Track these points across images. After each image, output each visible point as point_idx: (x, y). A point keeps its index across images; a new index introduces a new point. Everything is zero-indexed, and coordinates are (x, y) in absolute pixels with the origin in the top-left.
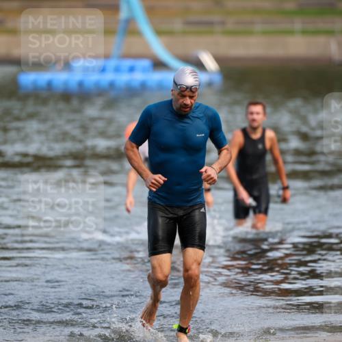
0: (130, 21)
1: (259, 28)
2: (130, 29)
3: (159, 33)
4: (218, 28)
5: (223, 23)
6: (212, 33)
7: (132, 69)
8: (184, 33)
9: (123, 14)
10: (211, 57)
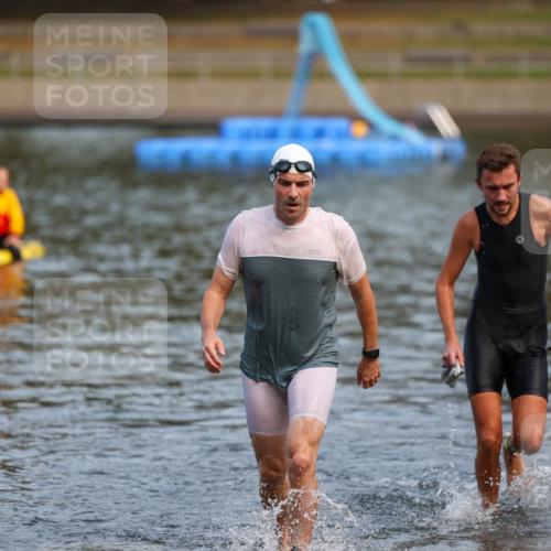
0: (316, 56)
1: (524, 66)
2: (317, 69)
3: (362, 75)
4: (459, 68)
5: (466, 59)
6: (449, 75)
7: (320, 134)
8: (404, 75)
9: (305, 46)
10: (447, 113)
